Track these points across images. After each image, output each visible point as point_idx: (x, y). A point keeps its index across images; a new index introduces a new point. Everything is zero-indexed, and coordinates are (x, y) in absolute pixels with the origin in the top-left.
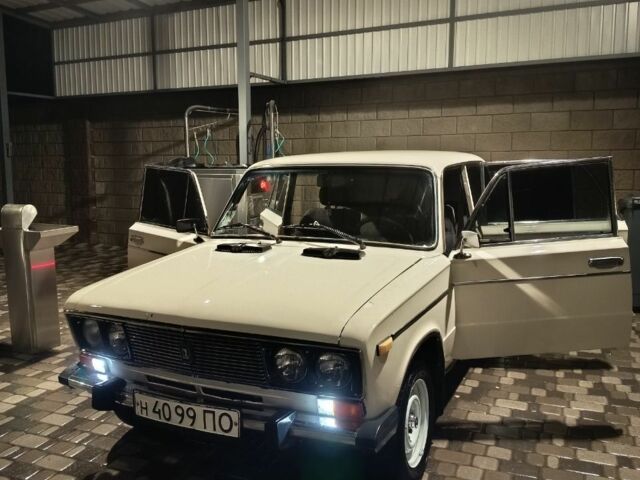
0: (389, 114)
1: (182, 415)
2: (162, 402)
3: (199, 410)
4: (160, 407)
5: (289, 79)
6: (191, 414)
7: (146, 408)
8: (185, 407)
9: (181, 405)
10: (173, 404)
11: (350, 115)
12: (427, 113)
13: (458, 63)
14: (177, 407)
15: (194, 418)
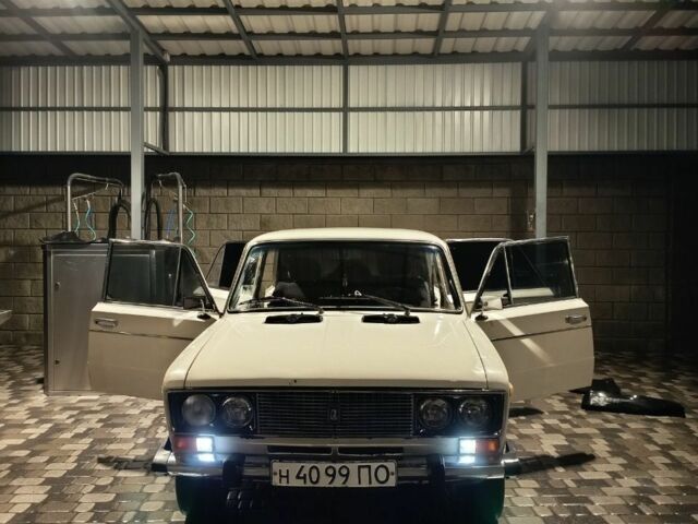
0: (274, 192)
1: (333, 476)
2: (308, 466)
3: (353, 467)
4: (306, 471)
5: (171, 150)
6: (344, 472)
7: (287, 477)
8: (337, 466)
9: (333, 465)
10: (322, 466)
11: (230, 191)
12: (311, 193)
13: (352, 149)
14: (327, 469)
15: (347, 476)
